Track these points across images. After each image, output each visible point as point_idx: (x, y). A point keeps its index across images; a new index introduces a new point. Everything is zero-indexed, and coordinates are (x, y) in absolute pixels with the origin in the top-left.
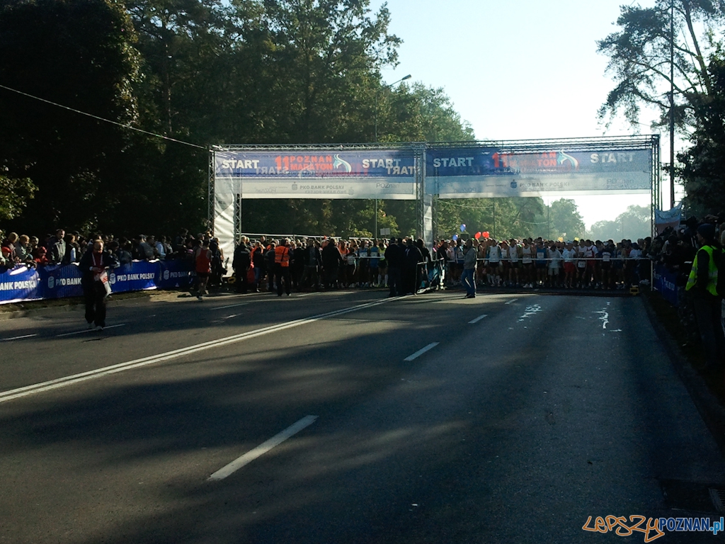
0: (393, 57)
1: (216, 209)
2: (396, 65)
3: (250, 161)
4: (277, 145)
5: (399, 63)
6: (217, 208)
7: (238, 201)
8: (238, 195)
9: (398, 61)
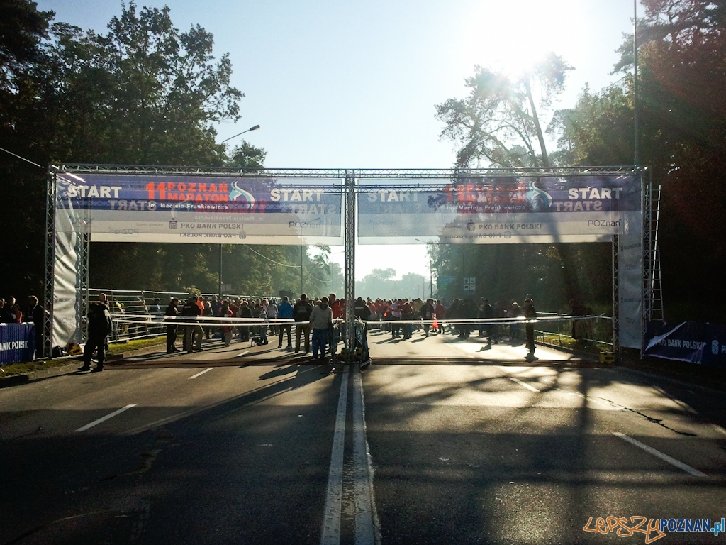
0: (234, 110)
1: (56, 253)
2: (237, 118)
3: (108, 188)
4: (149, 166)
5: (240, 116)
6: (58, 252)
7: (85, 245)
8: (85, 237)
9: (238, 114)
